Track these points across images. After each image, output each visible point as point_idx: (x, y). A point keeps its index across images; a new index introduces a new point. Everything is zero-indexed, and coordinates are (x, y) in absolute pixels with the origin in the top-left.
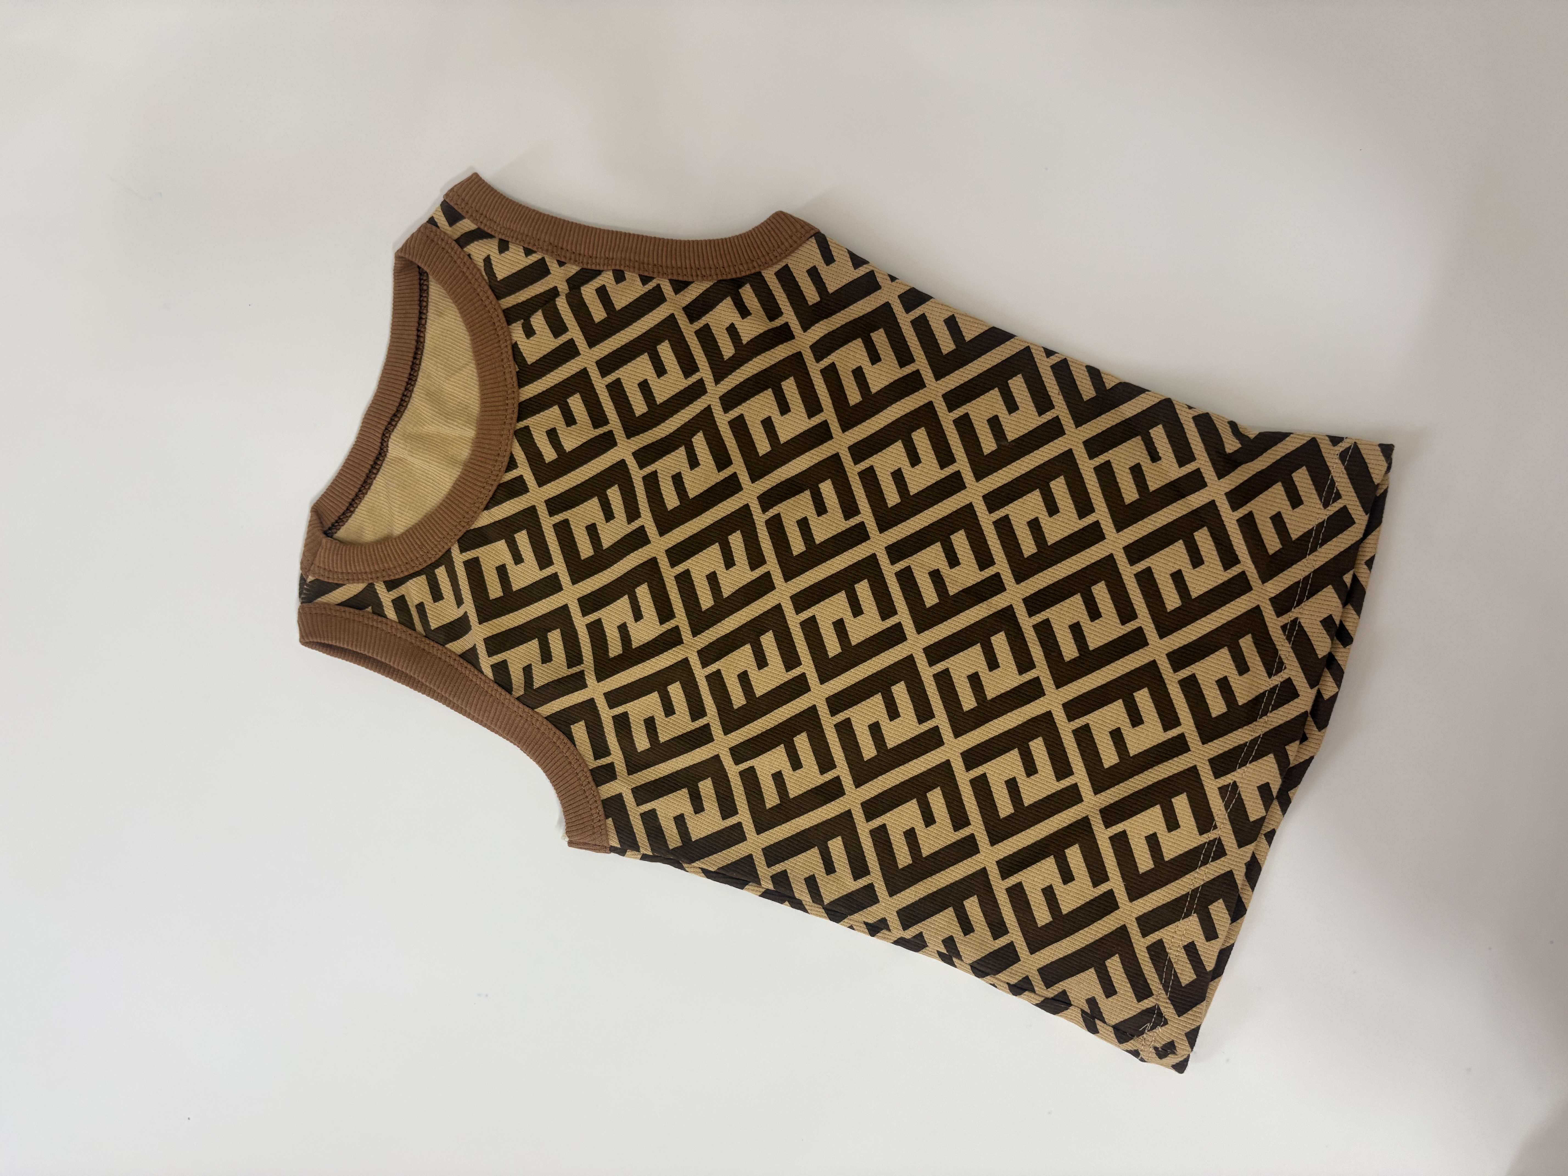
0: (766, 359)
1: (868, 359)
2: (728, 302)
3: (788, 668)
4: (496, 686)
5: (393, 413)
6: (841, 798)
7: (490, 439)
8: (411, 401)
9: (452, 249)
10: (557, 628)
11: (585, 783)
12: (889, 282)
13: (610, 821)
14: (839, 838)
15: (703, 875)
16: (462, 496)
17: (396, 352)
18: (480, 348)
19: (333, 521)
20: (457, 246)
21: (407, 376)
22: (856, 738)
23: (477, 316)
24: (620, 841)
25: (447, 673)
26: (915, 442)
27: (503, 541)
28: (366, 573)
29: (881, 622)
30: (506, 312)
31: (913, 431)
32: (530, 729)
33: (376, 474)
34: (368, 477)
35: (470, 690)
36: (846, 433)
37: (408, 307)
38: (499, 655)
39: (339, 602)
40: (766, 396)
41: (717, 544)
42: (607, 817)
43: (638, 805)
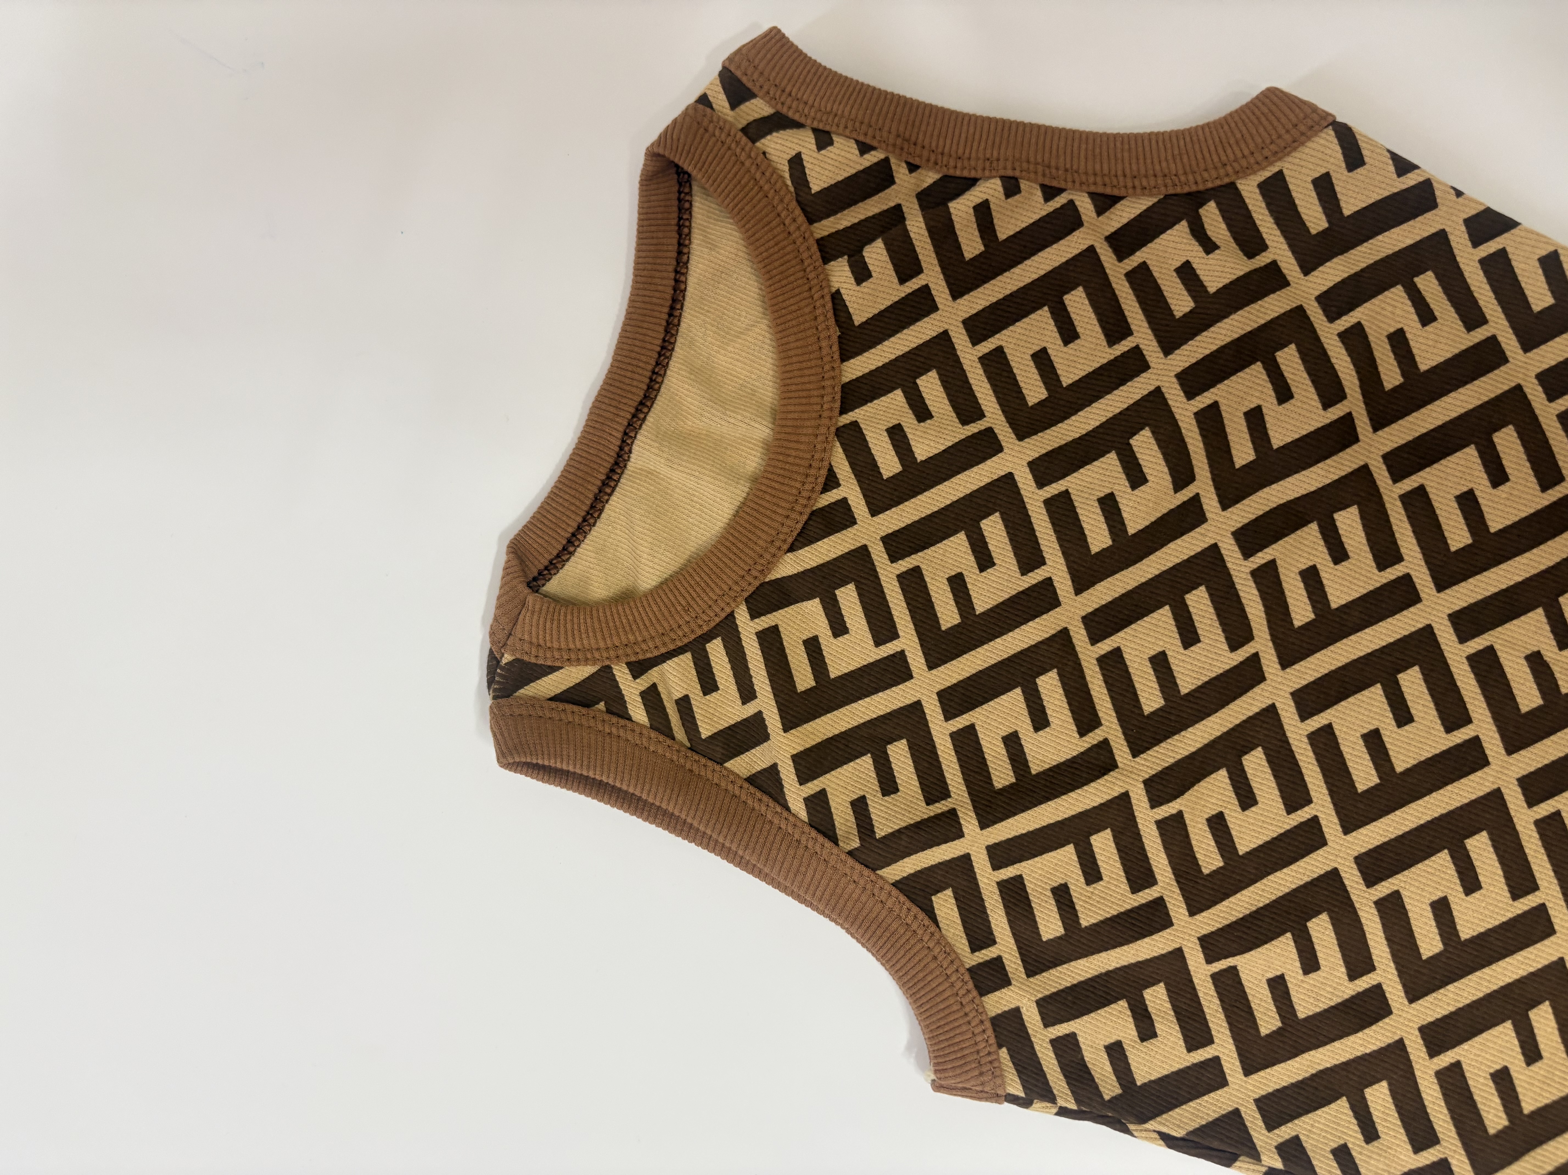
0: (1251, 316)
1: (1415, 318)
2: (1182, 229)
3: (1291, 808)
4: (814, 833)
5: (639, 399)
6: (1387, 1020)
7: (797, 442)
8: (666, 381)
9: (738, 143)
10: (902, 738)
11: (962, 992)
12: (1454, 198)
13: (1004, 1053)
14: (1384, 1084)
15: (1161, 1142)
16: (753, 529)
17: (643, 306)
18: (780, 299)
19: (542, 567)
20: (744, 139)
21: (659, 342)
22: (1409, 923)
23: (776, 249)
24: (1024, 1087)
25: (732, 811)
26: (1499, 448)
27: (817, 600)
28: (598, 649)
29: (1444, 735)
30: (822, 243)
31: (1496, 430)
32: (870, 904)
33: (610, 495)
34: (596, 499)
35: (771, 838)
36: (1380, 433)
37: (660, 235)
38: (815, 782)
39: (553, 694)
40: (1255, 373)
41: (1167, 607)
42: (1000, 1046)
43: (1046, 1026)
